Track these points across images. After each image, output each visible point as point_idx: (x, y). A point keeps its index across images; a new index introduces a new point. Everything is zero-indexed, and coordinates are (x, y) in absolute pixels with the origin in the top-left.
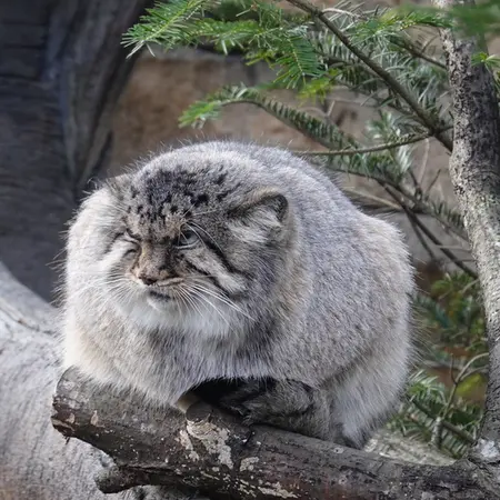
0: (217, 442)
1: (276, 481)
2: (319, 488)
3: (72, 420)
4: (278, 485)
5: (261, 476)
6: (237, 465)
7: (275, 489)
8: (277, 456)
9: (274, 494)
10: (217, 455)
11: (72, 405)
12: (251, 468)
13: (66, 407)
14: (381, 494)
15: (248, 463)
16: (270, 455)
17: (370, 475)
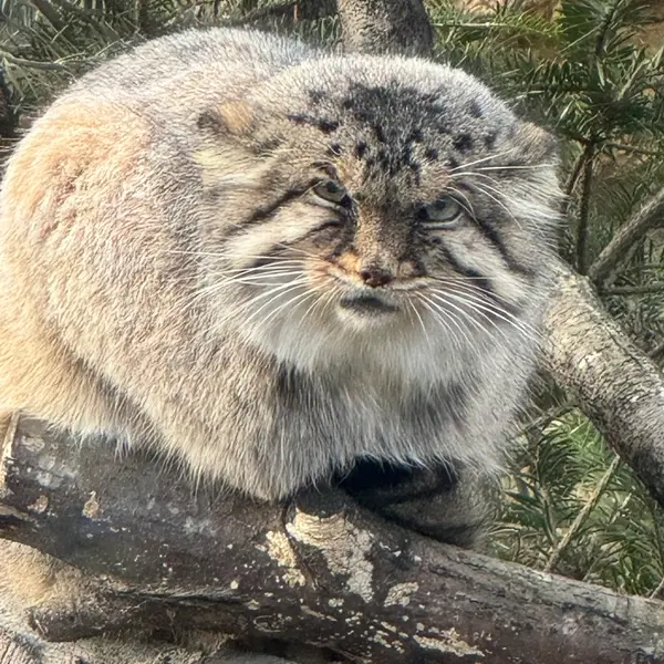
0: (350, 554)
1: (448, 627)
2: (527, 639)
3: (41, 507)
4: (451, 633)
5: (422, 616)
6: (380, 596)
7: (446, 640)
8: (449, 583)
9: (443, 649)
10: (348, 576)
11: (45, 480)
12: (405, 602)
13: (33, 484)
14: (640, 653)
15: (400, 594)
16: (436, 581)
17: (616, 619)
